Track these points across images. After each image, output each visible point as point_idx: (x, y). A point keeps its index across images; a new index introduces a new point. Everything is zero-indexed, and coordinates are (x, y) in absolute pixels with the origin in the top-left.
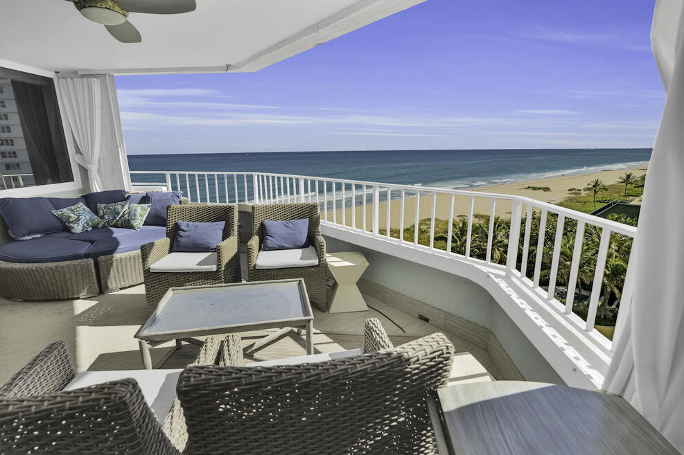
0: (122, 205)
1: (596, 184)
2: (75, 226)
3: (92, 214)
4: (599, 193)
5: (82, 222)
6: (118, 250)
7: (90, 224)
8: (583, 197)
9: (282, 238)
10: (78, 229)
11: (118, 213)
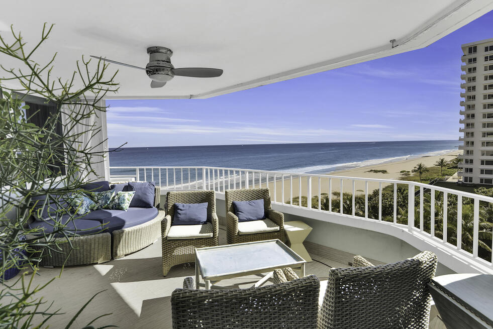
0: (111, 193)
1: (420, 167)
2: (80, 209)
3: (90, 200)
4: (423, 173)
5: (85, 206)
6: (125, 226)
7: (90, 207)
8: (412, 177)
9: (249, 213)
10: (82, 211)
11: (109, 199)
